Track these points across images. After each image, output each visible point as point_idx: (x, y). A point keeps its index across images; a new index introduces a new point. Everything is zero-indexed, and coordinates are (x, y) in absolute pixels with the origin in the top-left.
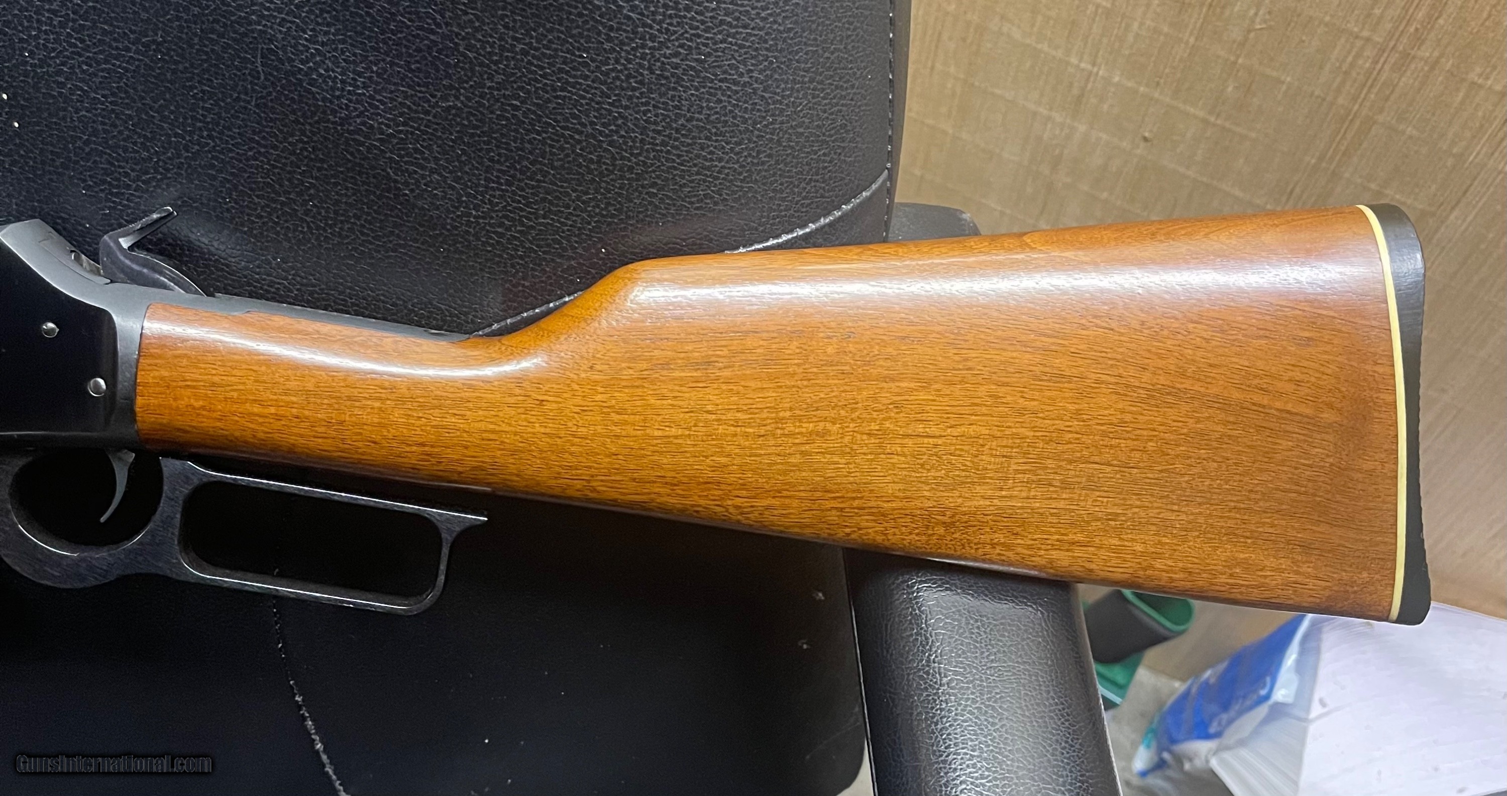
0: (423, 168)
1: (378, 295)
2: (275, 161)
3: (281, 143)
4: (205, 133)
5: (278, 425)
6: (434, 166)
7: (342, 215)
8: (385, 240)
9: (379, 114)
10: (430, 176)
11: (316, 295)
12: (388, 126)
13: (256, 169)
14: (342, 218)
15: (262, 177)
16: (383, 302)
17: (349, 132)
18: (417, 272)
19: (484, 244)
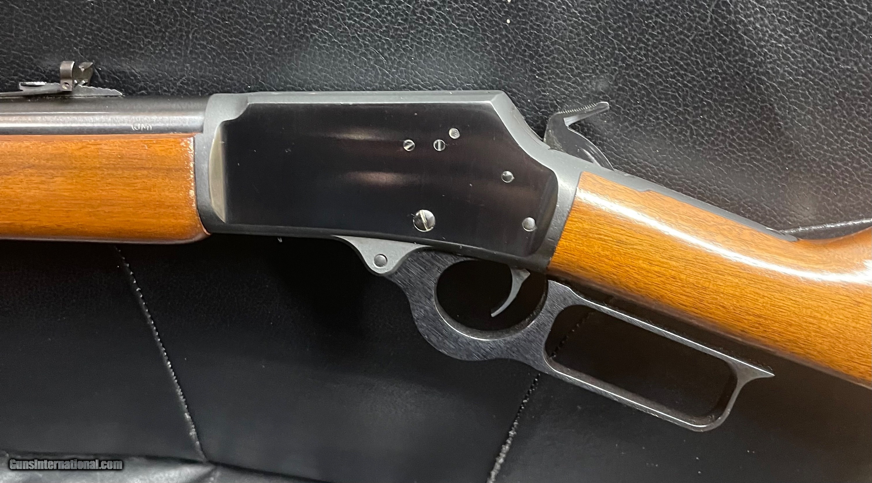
0: (802, 109)
1: (721, 190)
2: (688, 82)
3: (699, 70)
4: (643, 53)
5: (657, 280)
6: (811, 109)
7: (722, 130)
8: (747, 153)
9: (787, 64)
10: (805, 115)
11: (674, 181)
12: (790, 74)
13: (671, 85)
14: (720, 132)
15: (672, 91)
16: (723, 196)
17: (757, 72)
18: (760, 181)
19: (822, 171)
